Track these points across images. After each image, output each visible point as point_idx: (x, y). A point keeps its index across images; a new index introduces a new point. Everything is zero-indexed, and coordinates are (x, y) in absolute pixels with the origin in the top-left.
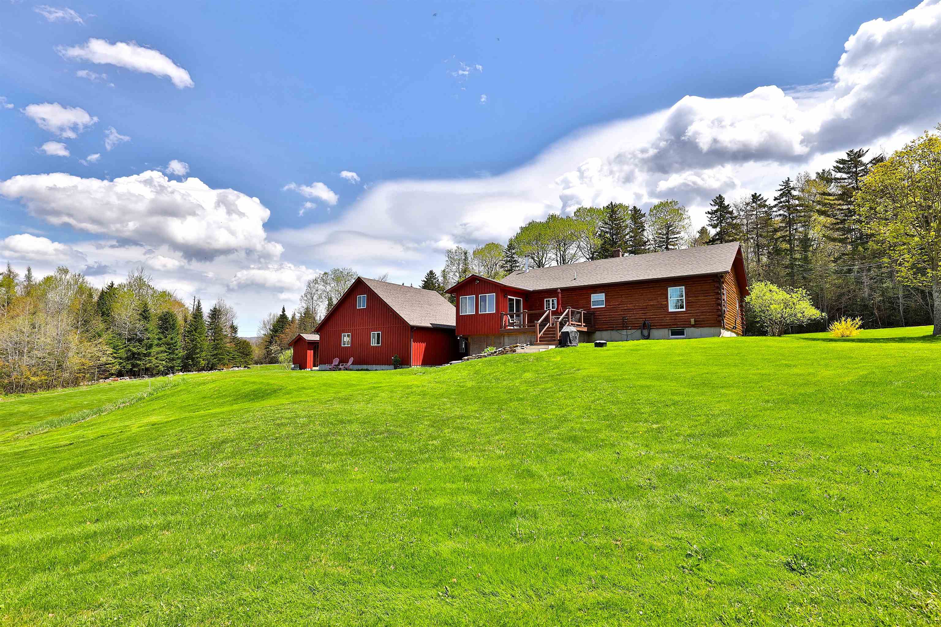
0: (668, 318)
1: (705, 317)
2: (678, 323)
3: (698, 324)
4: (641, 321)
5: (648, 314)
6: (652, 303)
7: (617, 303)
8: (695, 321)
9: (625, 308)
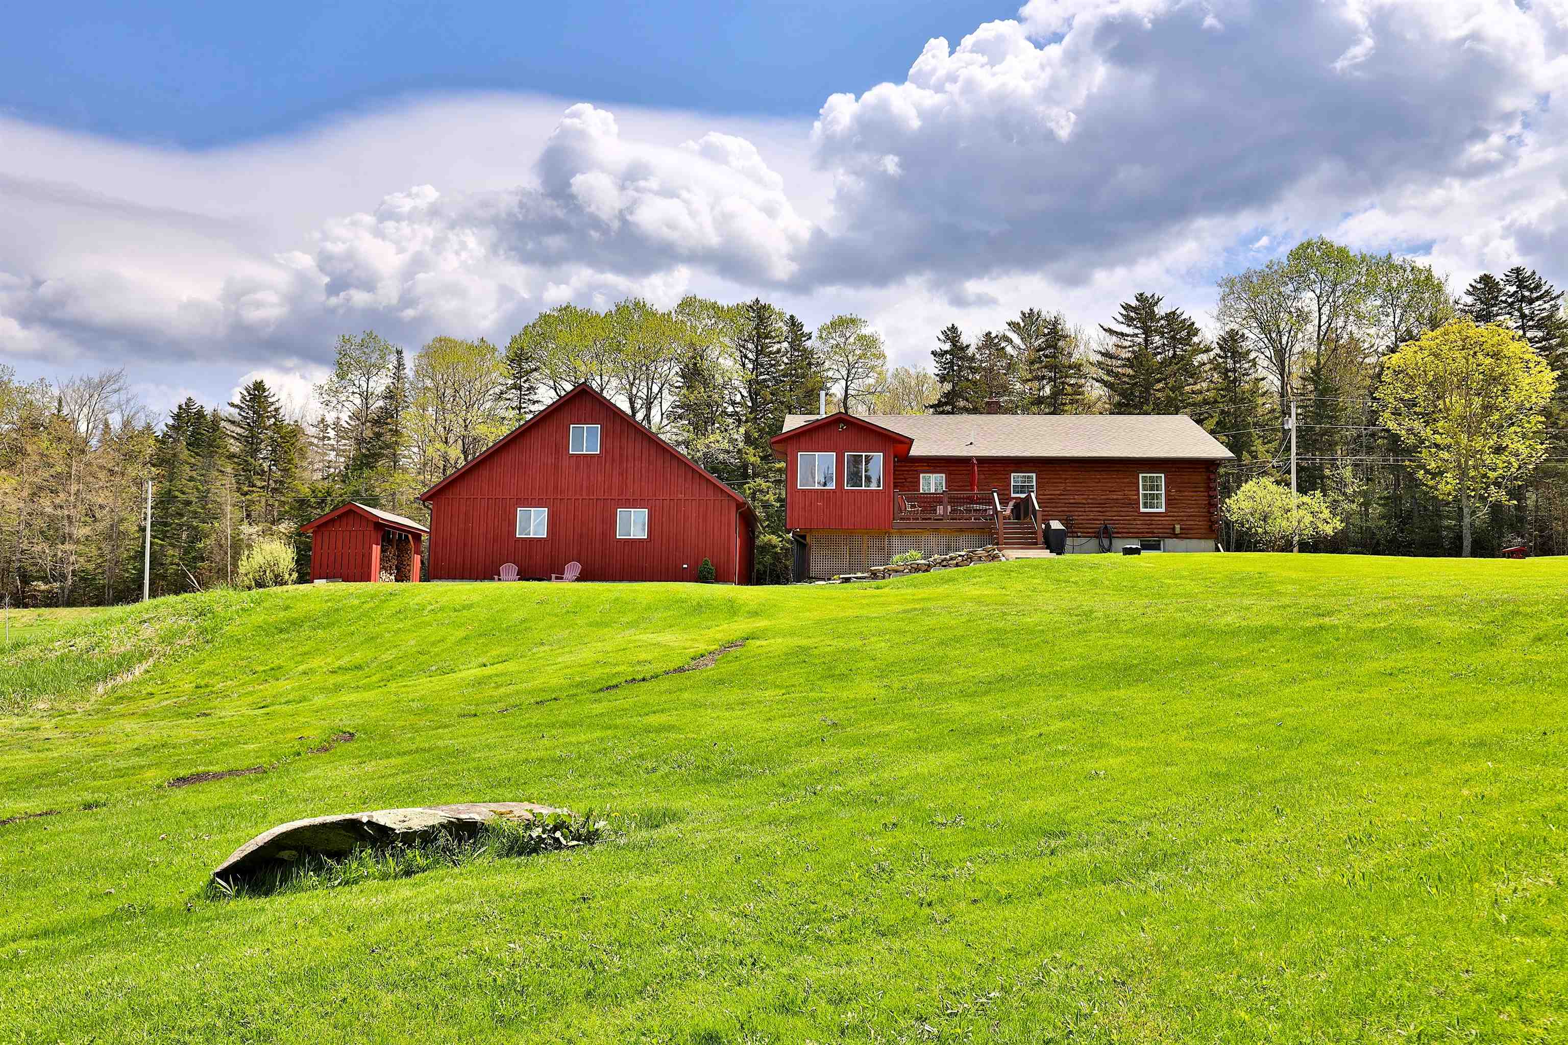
0: (1138, 522)
1: (1192, 523)
2: (1155, 531)
3: (1185, 534)
4: (1099, 524)
5: (1107, 514)
6: (1115, 497)
7: (1058, 492)
8: (1181, 529)
9: (1072, 501)
